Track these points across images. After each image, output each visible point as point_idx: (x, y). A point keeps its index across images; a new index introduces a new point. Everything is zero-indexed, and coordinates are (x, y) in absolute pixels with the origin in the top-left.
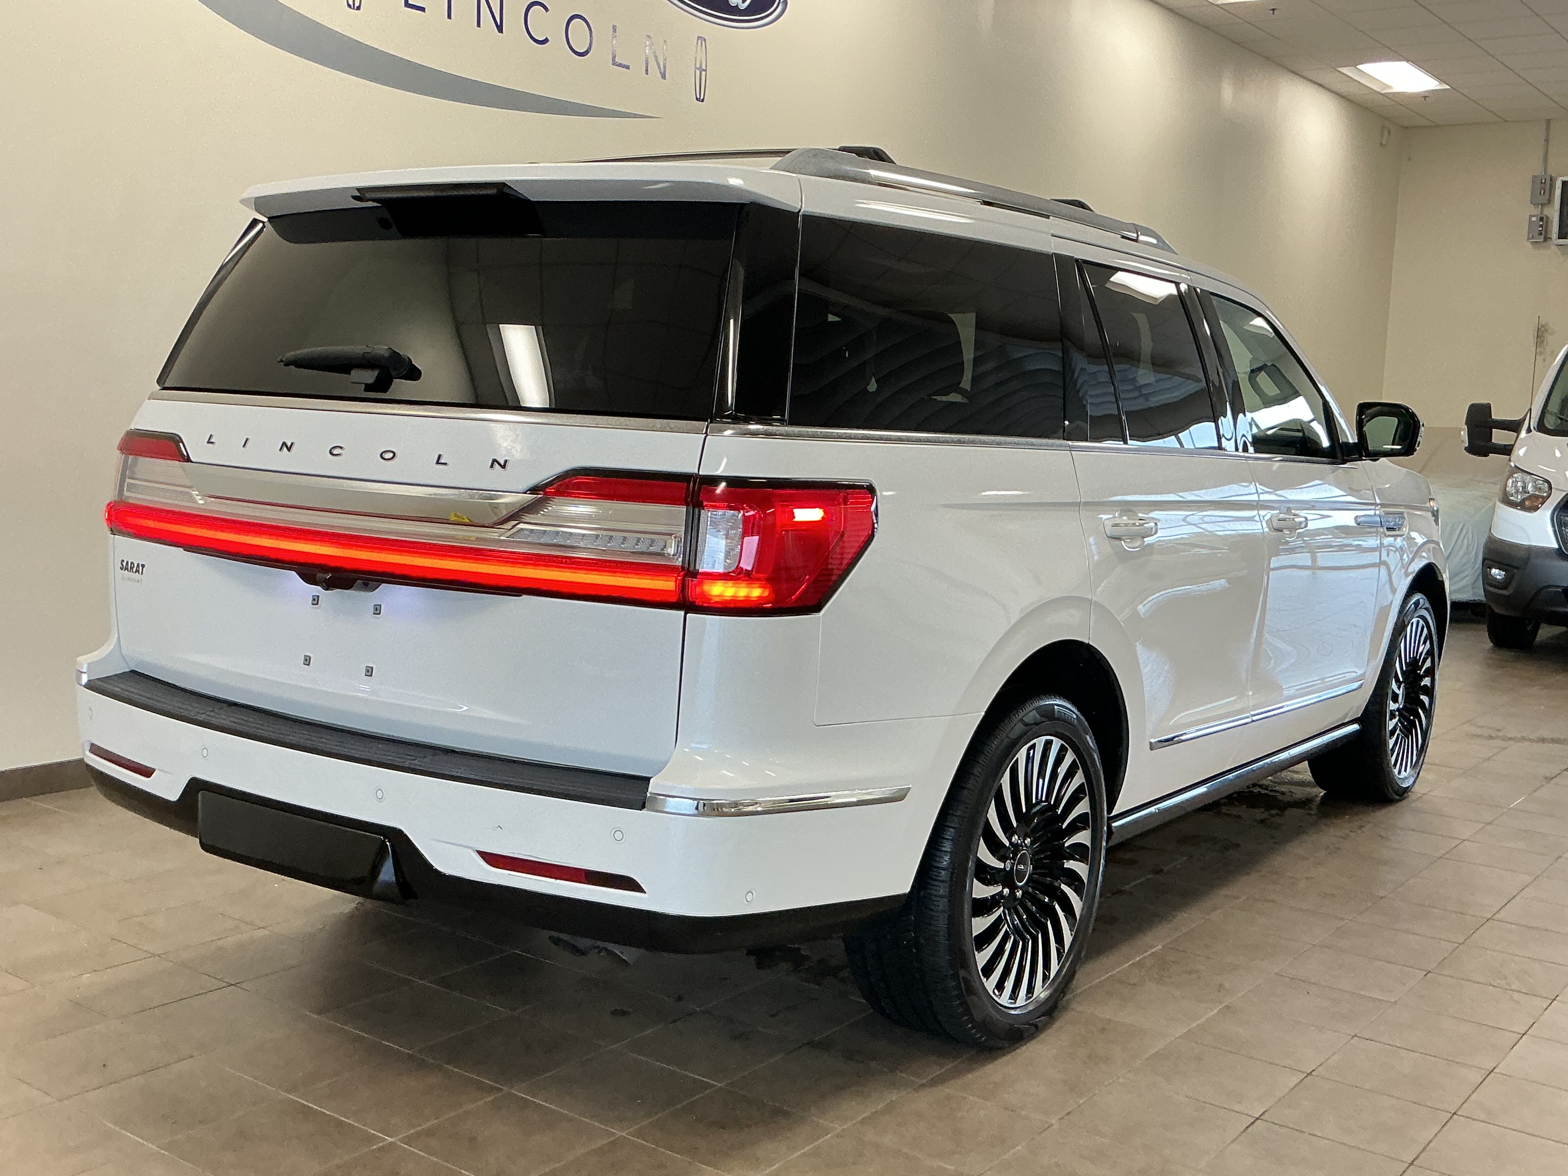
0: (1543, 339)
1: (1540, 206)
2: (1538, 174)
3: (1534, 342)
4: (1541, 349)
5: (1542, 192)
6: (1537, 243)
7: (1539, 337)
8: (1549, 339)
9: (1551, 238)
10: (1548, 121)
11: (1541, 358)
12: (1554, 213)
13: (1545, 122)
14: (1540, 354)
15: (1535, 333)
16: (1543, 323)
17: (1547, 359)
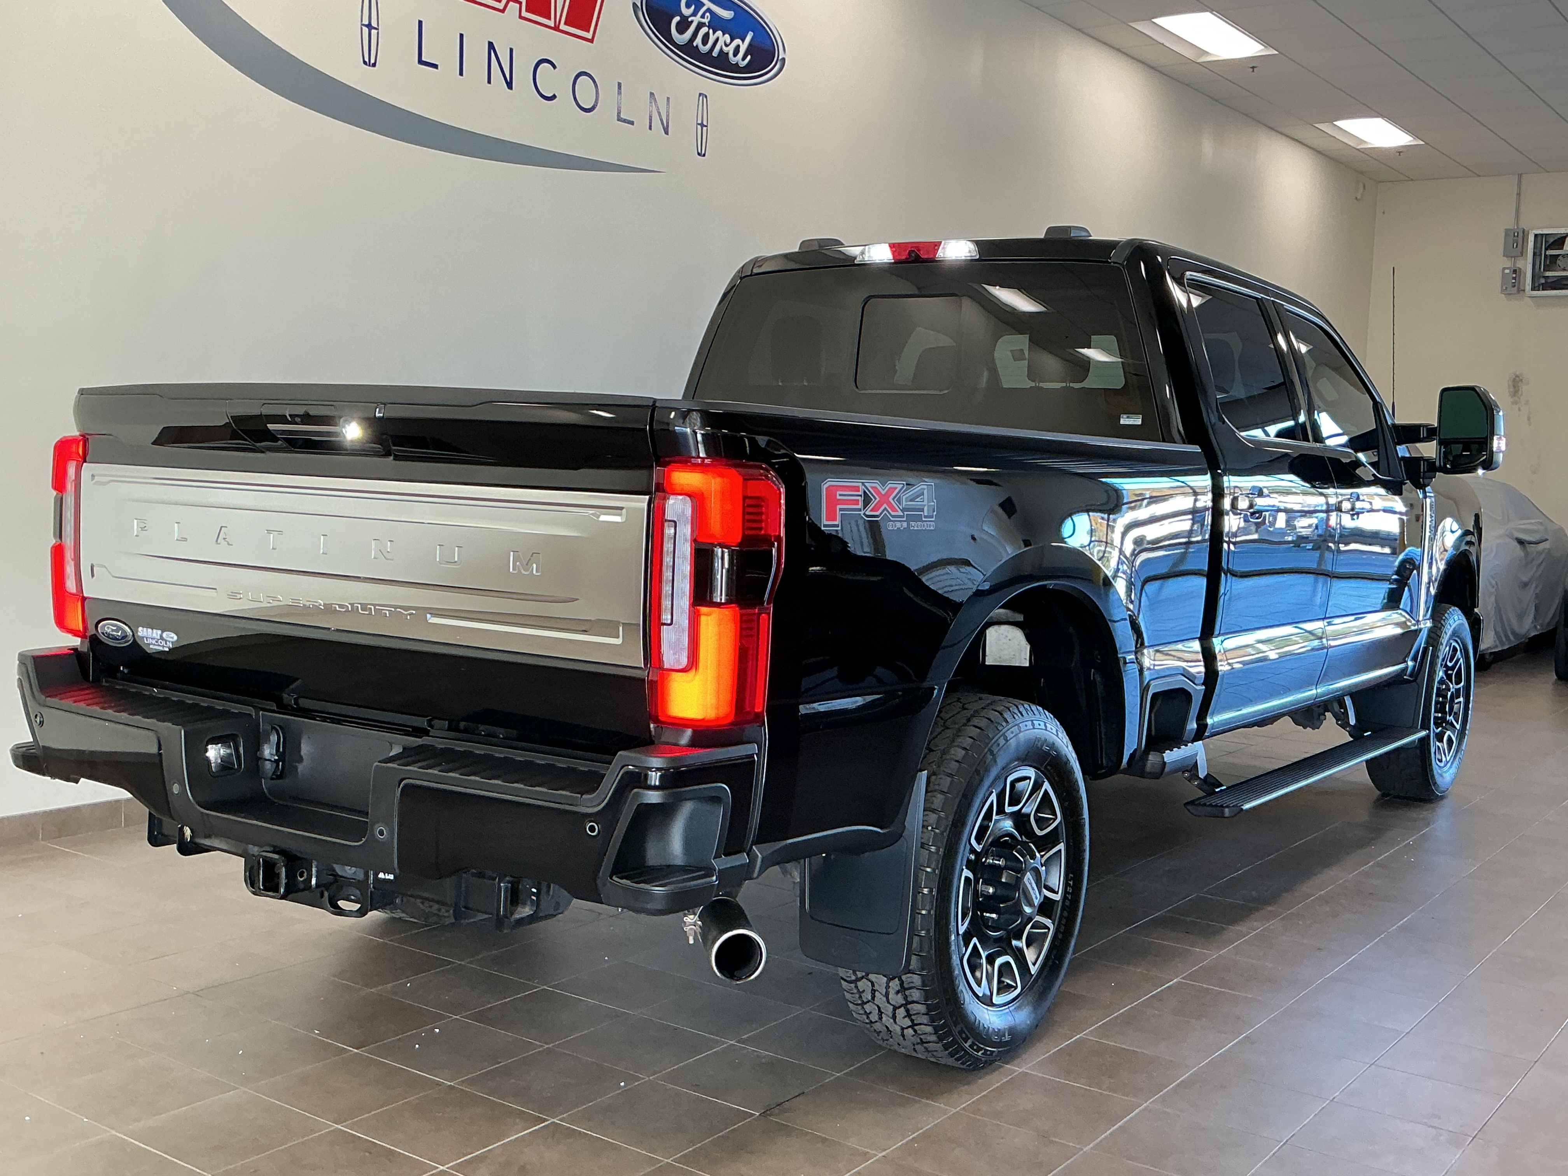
0: (1517, 389)
1: (1513, 259)
2: (1511, 227)
3: (1509, 392)
4: (1516, 399)
5: (1515, 245)
6: (1510, 294)
7: (1514, 387)
8: (1524, 388)
9: (1524, 290)
10: (1520, 175)
11: (1516, 407)
12: (1527, 266)
13: (1517, 176)
14: (1516, 403)
15: (1510, 383)
16: (1518, 373)
17: (1522, 408)
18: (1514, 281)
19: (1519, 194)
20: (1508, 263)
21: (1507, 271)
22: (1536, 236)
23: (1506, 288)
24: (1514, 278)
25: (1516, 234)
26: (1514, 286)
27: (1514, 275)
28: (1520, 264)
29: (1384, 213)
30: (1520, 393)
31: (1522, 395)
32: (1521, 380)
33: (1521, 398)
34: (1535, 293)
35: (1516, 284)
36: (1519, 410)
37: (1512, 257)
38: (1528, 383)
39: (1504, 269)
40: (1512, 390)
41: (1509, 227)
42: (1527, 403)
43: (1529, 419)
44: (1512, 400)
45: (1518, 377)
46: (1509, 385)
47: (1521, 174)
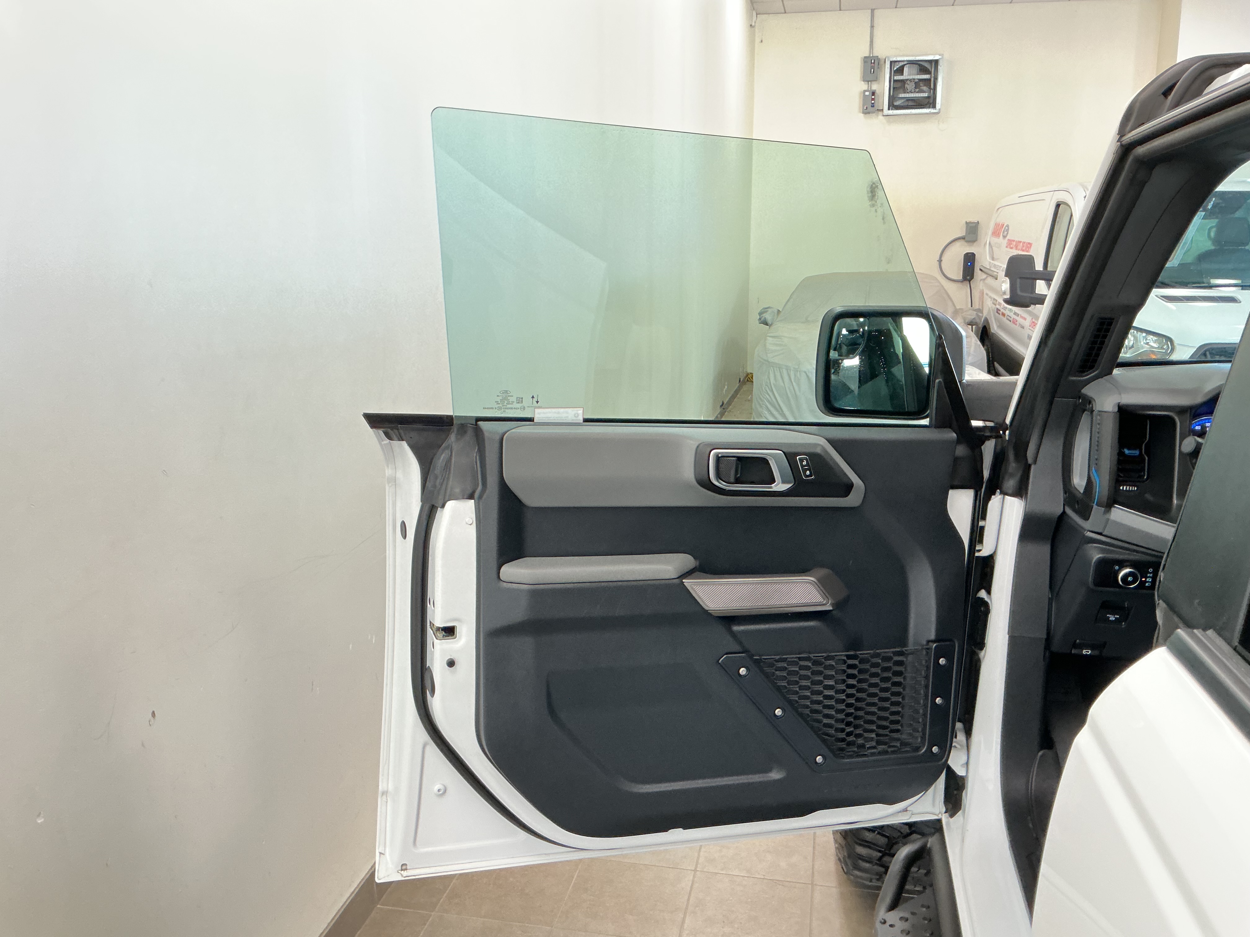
0: (874, 193)
1: (870, 83)
3: (868, 196)
4: (874, 202)
5: (872, 70)
6: (869, 113)
7: (872, 192)
8: (879, 193)
9: (883, 110)
10: (873, 11)
11: (873, 209)
12: (884, 87)
13: (870, 11)
14: (873, 206)
15: (869, 189)
16: (874, 181)
17: (878, 210)
18: (873, 102)
19: (872, 27)
21: (867, 93)
23: (867, 108)
24: (873, 99)
25: (873, 62)
26: (873, 107)
28: (875, 87)
29: (762, 41)
30: (876, 197)
31: (878, 199)
32: (877, 187)
33: (877, 201)
34: (891, 112)
35: (876, 105)
36: (876, 211)
37: (868, 81)
39: (865, 91)
40: (870, 195)
41: (866, 56)
42: (882, 205)
43: (883, 219)
44: (870, 203)
45: (874, 183)
46: (868, 192)
47: (874, 9)
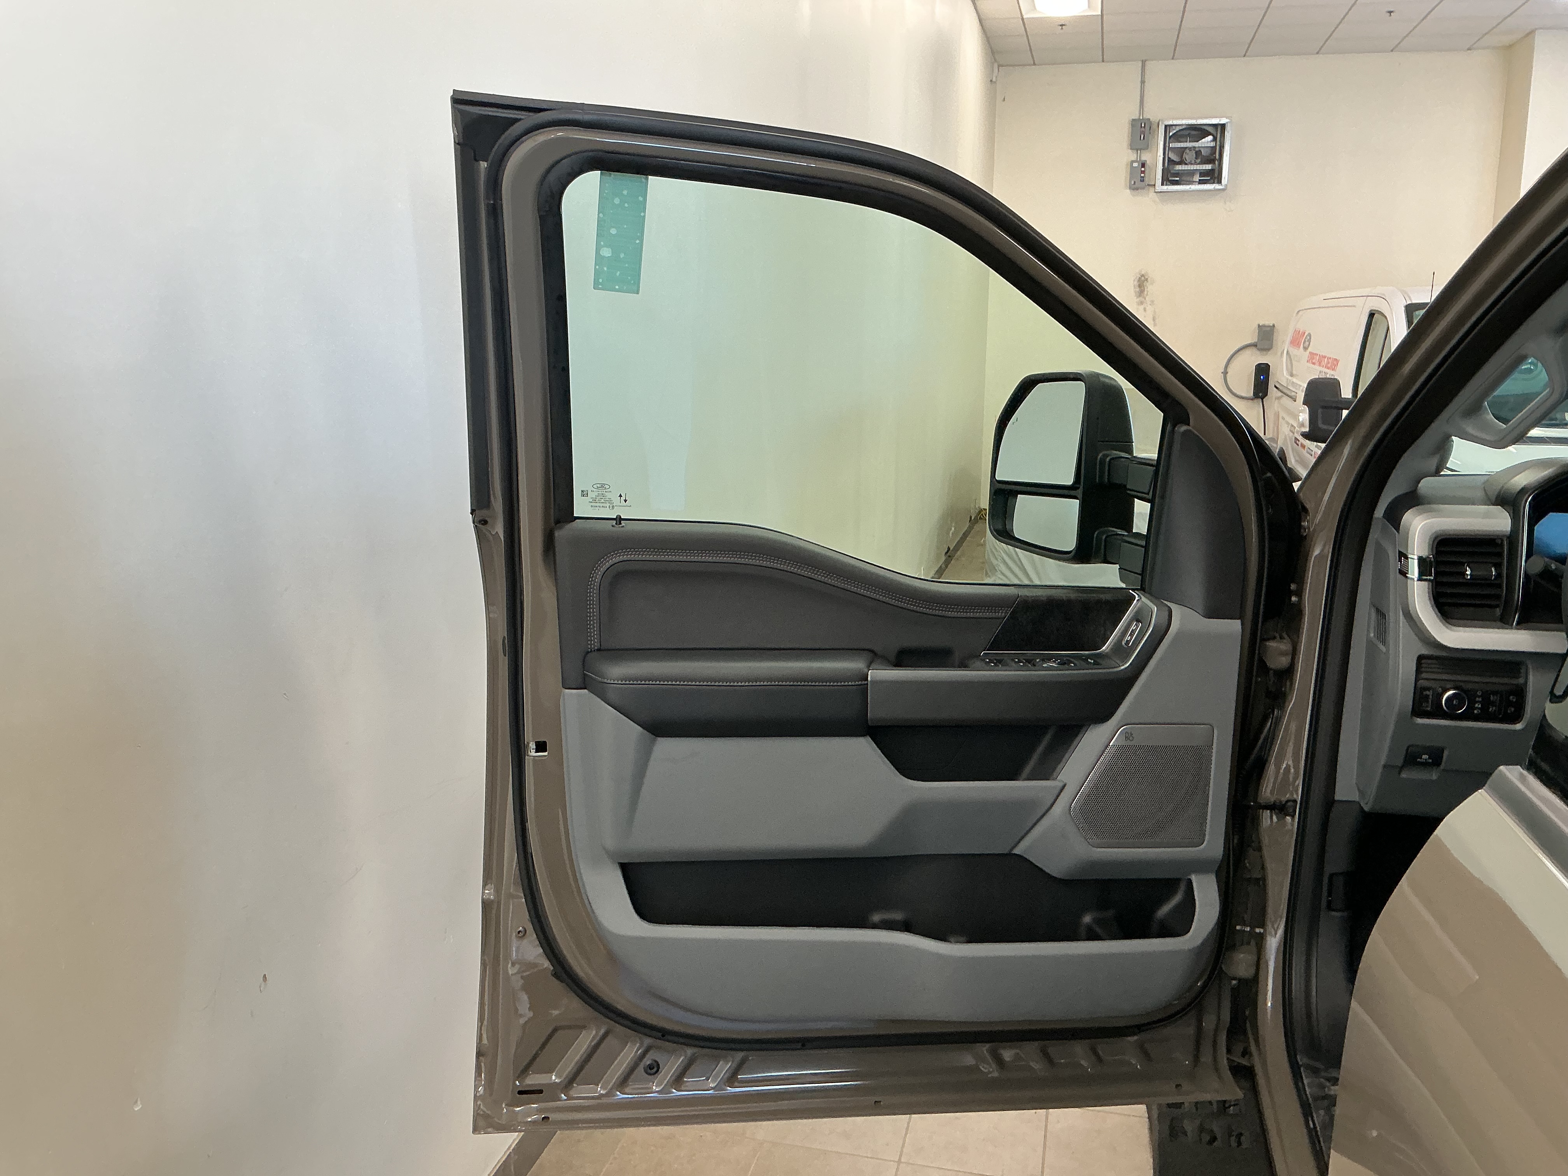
0: (1143, 288)
1: (1139, 152)
2: (1137, 117)
3: (1135, 292)
4: (1141, 299)
5: (1142, 137)
6: (1137, 189)
7: (1140, 286)
8: (1150, 288)
9: (1155, 185)
10: (1144, 62)
11: (1141, 307)
12: (1156, 158)
13: (1140, 64)
14: (1142, 303)
15: (1136, 283)
16: (1143, 273)
17: (1147, 308)
18: (1142, 175)
19: (1143, 82)
20: (1133, 157)
21: (1135, 165)
22: (1166, 126)
23: (1135, 182)
24: (1143, 172)
25: (1143, 125)
26: (1143, 181)
27: (1143, 169)
28: (1146, 157)
29: (1005, 100)
30: (1146, 293)
31: (1147, 295)
32: (1147, 280)
33: (1147, 299)
34: (1165, 188)
35: (1146, 179)
36: (1145, 310)
37: (1137, 150)
38: (1152, 284)
39: (1132, 162)
40: (1138, 289)
41: (1134, 118)
42: (1152, 302)
43: (1154, 319)
44: (1138, 299)
45: (1143, 276)
46: (1134, 285)
